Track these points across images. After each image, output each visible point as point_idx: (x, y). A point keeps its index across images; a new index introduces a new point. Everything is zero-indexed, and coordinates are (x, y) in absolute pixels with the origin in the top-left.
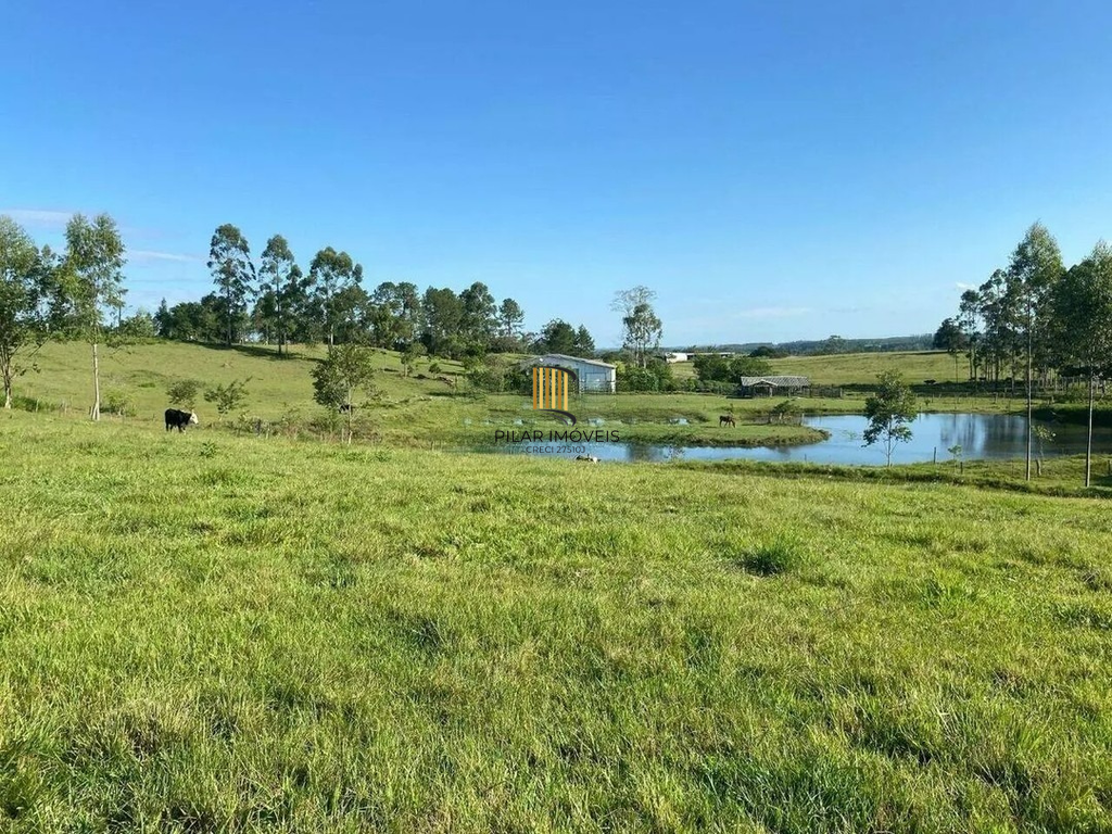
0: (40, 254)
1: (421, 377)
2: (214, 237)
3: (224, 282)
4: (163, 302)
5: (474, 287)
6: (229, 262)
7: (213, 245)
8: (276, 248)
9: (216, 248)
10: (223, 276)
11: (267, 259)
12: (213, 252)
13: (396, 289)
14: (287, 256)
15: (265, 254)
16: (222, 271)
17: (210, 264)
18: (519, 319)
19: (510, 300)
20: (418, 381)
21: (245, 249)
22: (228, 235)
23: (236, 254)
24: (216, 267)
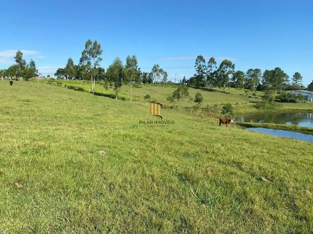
0: (156, 66)
1: (250, 97)
2: (197, 59)
3: (198, 71)
4: (184, 77)
5: (276, 69)
6: (200, 65)
7: (196, 61)
8: (212, 61)
9: (197, 62)
10: (198, 69)
11: (209, 64)
12: (196, 63)
13: (254, 71)
14: (215, 63)
15: (209, 63)
16: (198, 68)
17: (195, 66)
18: (300, 79)
19: (297, 73)
20: (248, 98)
21: (204, 62)
22: (200, 58)
23: (202, 63)
24: (197, 67)
